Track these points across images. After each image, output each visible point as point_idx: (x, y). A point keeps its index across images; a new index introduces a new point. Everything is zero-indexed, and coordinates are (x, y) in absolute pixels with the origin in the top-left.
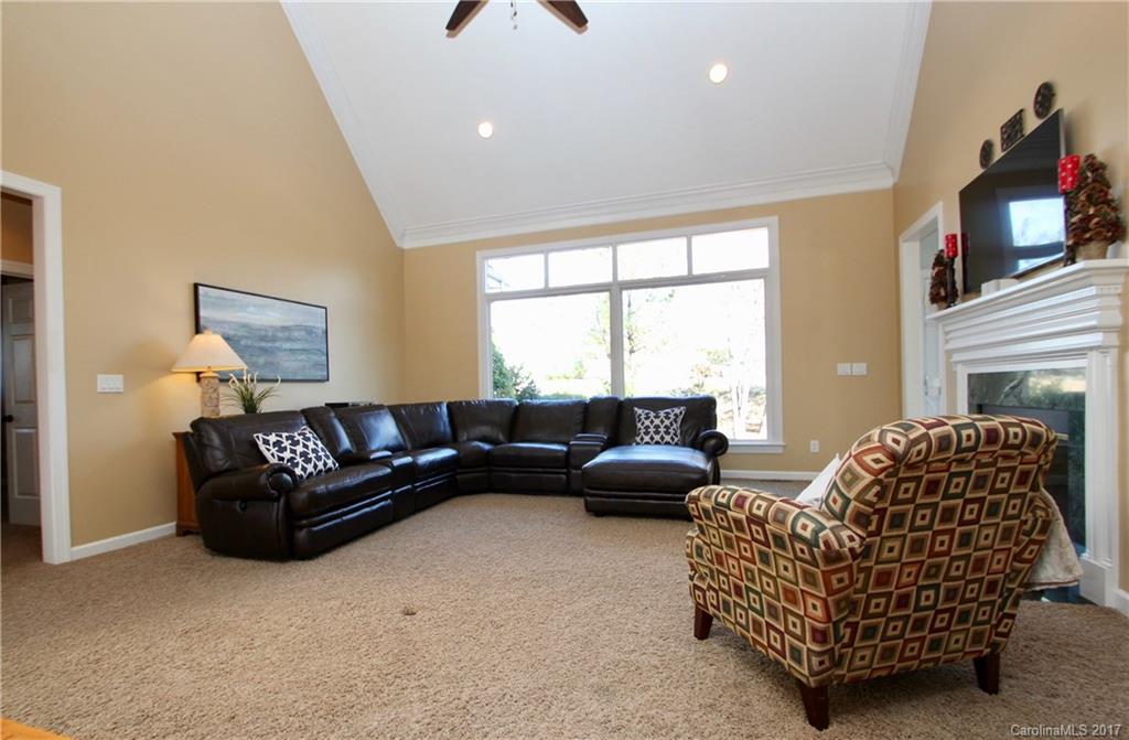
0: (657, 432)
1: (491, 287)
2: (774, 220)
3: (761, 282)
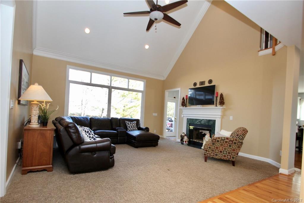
0: (132, 127)
1: (71, 78)
2: (145, 80)
3: (141, 93)
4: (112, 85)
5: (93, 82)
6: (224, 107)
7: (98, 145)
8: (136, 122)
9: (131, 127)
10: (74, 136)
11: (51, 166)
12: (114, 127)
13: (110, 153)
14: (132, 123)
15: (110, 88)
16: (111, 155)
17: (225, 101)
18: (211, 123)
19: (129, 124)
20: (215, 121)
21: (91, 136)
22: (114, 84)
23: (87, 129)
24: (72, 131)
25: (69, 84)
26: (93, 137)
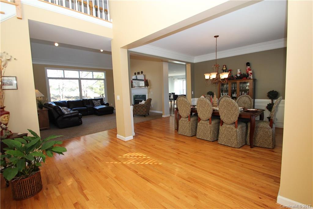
1: (49, 76)
3: (103, 81)
4: (81, 78)
5: (66, 77)
6: (149, 87)
7: (72, 115)
8: (100, 100)
9: (96, 104)
10: (59, 112)
11: (49, 127)
12: (85, 105)
13: (79, 118)
14: (97, 101)
15: (80, 79)
16: (80, 119)
17: (149, 84)
18: (144, 96)
19: (95, 102)
20: (145, 95)
21: (68, 111)
22: (82, 77)
23: (65, 108)
24: (58, 109)
25: (48, 80)
26: (69, 112)
